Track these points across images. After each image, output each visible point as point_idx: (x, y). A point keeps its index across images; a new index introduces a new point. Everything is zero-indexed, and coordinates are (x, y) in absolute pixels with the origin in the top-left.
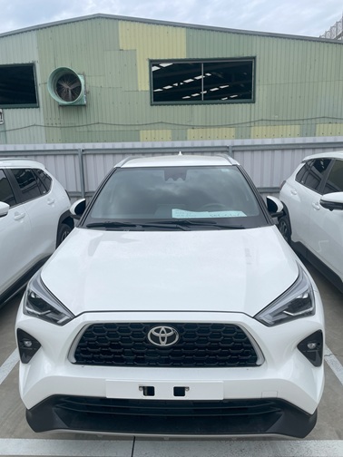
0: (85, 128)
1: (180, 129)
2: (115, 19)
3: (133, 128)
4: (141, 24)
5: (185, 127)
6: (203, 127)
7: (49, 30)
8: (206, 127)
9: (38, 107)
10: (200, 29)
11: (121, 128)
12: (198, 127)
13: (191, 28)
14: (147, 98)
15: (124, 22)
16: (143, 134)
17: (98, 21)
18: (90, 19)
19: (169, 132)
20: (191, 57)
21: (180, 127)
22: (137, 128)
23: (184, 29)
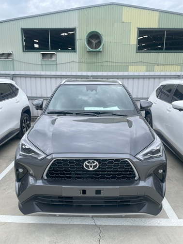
0: (100, 64)
1: (150, 65)
2: (121, 5)
3: (125, 64)
4: (135, 9)
5: (153, 65)
6: (163, 65)
7: (85, 10)
8: (165, 65)
9: (76, 52)
10: (166, 13)
11: (119, 64)
12: (161, 64)
13: (162, 12)
14: (135, 48)
15: (126, 7)
16: (131, 68)
17: (112, 6)
18: (108, 5)
19: (145, 67)
20: (160, 27)
21: (151, 65)
22: (128, 64)
23: (158, 12)
